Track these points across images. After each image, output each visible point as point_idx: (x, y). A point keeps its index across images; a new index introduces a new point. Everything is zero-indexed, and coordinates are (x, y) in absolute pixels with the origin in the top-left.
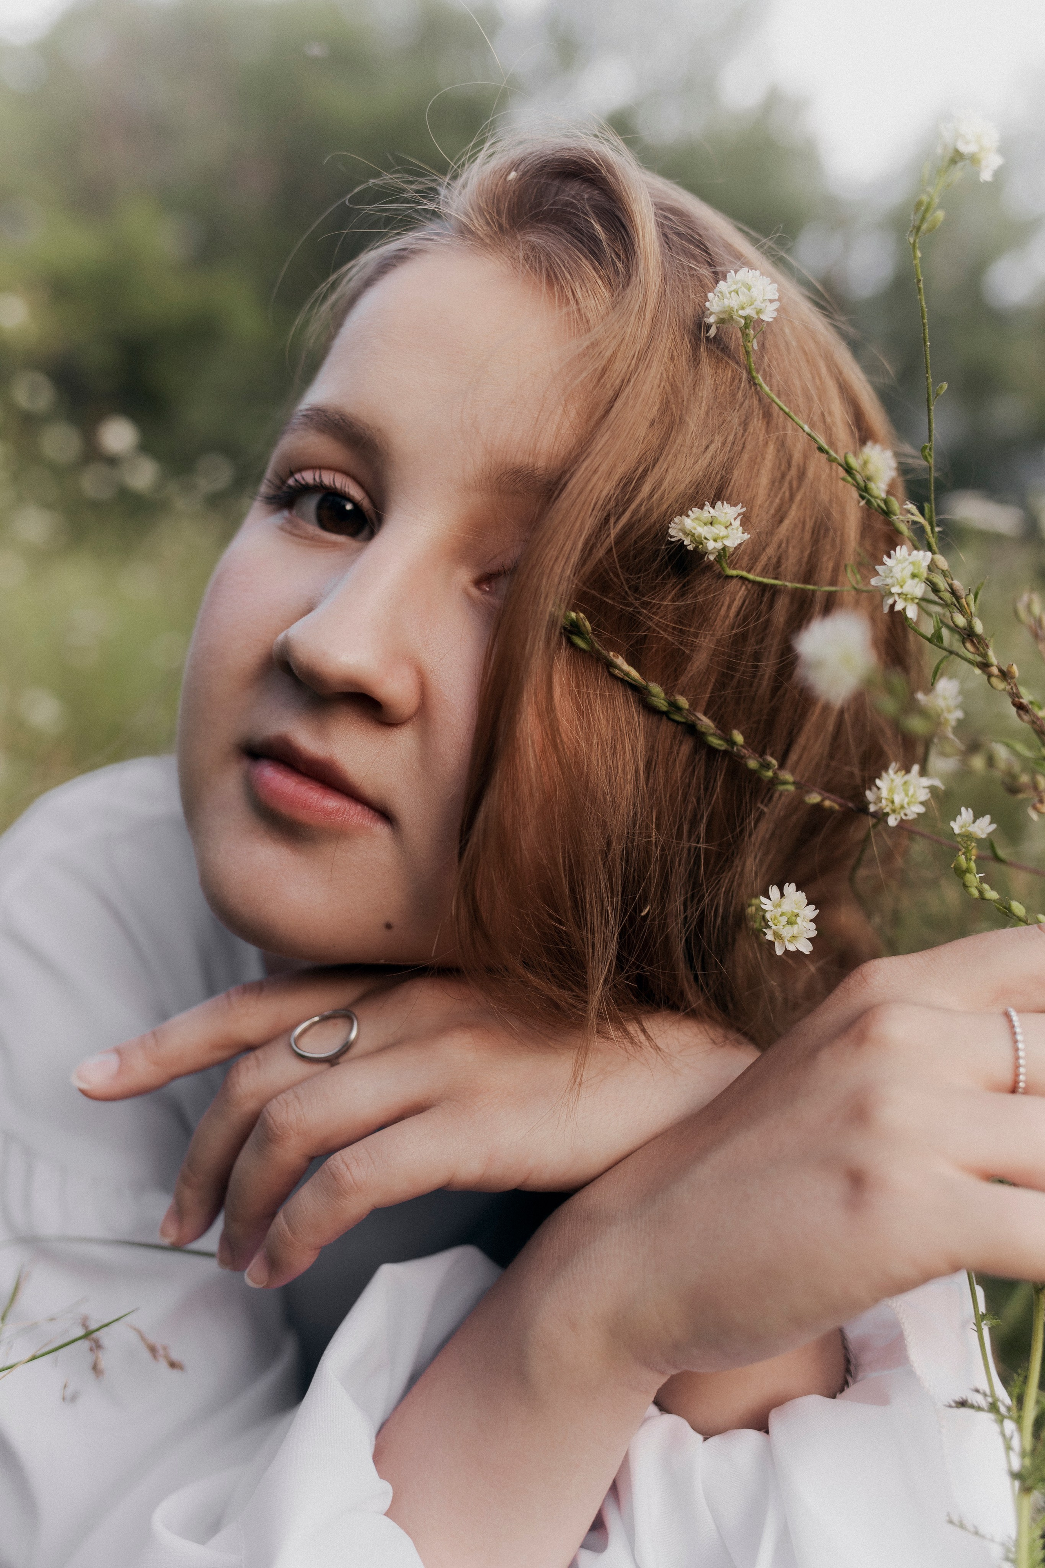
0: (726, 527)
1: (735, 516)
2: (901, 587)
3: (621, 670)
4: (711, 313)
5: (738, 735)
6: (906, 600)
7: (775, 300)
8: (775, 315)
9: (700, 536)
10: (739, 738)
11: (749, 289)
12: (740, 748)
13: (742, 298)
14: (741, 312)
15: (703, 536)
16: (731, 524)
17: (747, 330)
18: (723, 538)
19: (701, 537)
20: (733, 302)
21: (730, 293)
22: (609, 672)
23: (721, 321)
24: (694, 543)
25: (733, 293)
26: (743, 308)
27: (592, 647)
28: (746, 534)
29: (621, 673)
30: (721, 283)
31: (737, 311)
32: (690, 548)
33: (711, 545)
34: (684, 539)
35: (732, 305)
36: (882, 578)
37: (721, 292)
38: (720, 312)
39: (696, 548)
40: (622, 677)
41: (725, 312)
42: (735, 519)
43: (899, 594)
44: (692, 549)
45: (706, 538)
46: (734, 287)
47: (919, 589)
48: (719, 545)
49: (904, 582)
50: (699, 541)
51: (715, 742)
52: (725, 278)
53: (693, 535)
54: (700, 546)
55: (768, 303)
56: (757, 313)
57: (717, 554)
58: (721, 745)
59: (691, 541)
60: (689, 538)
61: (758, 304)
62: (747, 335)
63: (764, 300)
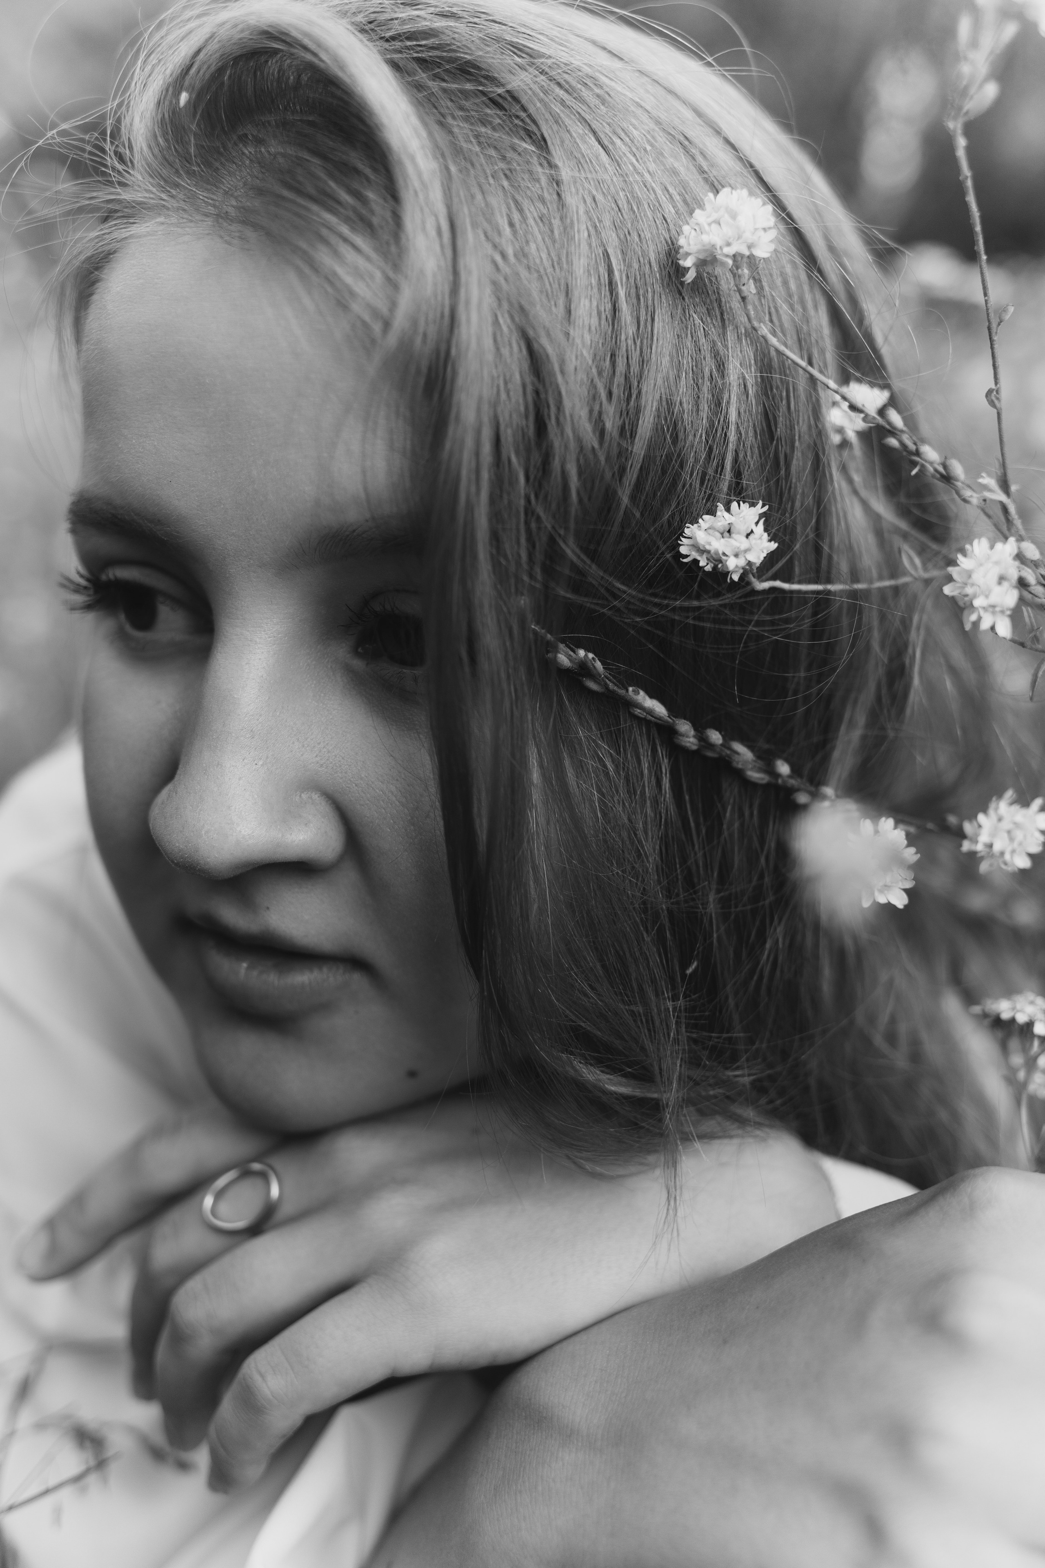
0: (748, 536)
1: (756, 520)
2: (987, 597)
3: (643, 708)
4: (687, 254)
5: (783, 765)
6: (994, 613)
7: (770, 228)
8: (772, 247)
9: (717, 553)
10: (784, 768)
11: (734, 216)
12: (786, 779)
13: (727, 231)
14: (726, 250)
15: (721, 552)
16: (752, 532)
17: (740, 270)
18: (746, 551)
19: (719, 554)
20: (714, 237)
21: (710, 224)
22: (630, 713)
23: (702, 264)
24: (711, 562)
25: (714, 226)
26: (728, 244)
27: (606, 686)
28: (773, 542)
29: (642, 712)
30: (698, 213)
31: (721, 248)
32: (708, 568)
33: (732, 563)
34: (699, 558)
35: (713, 242)
36: (958, 585)
37: (697, 224)
38: (698, 252)
39: (715, 568)
40: (643, 717)
41: (705, 251)
42: (757, 523)
43: (985, 609)
44: (711, 570)
45: (724, 554)
46: (715, 216)
47: (1009, 597)
48: (742, 562)
49: (990, 591)
50: (717, 560)
51: (756, 776)
52: (701, 206)
53: (708, 552)
54: (720, 566)
55: (762, 232)
56: (749, 247)
57: (741, 571)
58: (763, 779)
59: (708, 559)
60: (705, 556)
61: (748, 236)
62: (739, 276)
63: (756, 229)
